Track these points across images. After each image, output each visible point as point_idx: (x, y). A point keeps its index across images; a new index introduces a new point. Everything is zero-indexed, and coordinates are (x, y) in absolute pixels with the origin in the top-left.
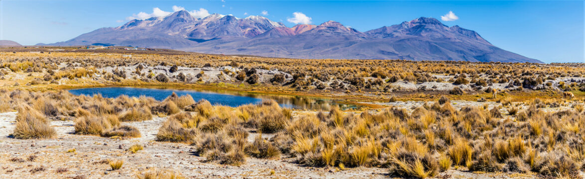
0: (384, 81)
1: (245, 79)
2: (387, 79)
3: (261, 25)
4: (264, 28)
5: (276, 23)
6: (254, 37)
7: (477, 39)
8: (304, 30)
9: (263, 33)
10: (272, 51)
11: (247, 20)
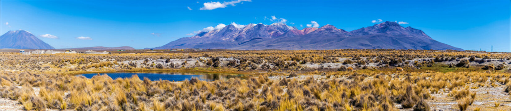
0: (298, 63)
1: (212, 65)
2: (300, 62)
3: (281, 29)
4: (283, 31)
5: (291, 27)
6: (277, 37)
7: (423, 35)
8: (310, 31)
9: (282, 34)
10: (289, 46)
11: (272, 26)
